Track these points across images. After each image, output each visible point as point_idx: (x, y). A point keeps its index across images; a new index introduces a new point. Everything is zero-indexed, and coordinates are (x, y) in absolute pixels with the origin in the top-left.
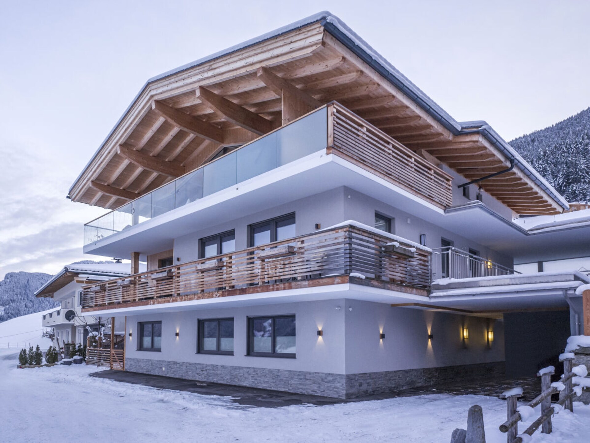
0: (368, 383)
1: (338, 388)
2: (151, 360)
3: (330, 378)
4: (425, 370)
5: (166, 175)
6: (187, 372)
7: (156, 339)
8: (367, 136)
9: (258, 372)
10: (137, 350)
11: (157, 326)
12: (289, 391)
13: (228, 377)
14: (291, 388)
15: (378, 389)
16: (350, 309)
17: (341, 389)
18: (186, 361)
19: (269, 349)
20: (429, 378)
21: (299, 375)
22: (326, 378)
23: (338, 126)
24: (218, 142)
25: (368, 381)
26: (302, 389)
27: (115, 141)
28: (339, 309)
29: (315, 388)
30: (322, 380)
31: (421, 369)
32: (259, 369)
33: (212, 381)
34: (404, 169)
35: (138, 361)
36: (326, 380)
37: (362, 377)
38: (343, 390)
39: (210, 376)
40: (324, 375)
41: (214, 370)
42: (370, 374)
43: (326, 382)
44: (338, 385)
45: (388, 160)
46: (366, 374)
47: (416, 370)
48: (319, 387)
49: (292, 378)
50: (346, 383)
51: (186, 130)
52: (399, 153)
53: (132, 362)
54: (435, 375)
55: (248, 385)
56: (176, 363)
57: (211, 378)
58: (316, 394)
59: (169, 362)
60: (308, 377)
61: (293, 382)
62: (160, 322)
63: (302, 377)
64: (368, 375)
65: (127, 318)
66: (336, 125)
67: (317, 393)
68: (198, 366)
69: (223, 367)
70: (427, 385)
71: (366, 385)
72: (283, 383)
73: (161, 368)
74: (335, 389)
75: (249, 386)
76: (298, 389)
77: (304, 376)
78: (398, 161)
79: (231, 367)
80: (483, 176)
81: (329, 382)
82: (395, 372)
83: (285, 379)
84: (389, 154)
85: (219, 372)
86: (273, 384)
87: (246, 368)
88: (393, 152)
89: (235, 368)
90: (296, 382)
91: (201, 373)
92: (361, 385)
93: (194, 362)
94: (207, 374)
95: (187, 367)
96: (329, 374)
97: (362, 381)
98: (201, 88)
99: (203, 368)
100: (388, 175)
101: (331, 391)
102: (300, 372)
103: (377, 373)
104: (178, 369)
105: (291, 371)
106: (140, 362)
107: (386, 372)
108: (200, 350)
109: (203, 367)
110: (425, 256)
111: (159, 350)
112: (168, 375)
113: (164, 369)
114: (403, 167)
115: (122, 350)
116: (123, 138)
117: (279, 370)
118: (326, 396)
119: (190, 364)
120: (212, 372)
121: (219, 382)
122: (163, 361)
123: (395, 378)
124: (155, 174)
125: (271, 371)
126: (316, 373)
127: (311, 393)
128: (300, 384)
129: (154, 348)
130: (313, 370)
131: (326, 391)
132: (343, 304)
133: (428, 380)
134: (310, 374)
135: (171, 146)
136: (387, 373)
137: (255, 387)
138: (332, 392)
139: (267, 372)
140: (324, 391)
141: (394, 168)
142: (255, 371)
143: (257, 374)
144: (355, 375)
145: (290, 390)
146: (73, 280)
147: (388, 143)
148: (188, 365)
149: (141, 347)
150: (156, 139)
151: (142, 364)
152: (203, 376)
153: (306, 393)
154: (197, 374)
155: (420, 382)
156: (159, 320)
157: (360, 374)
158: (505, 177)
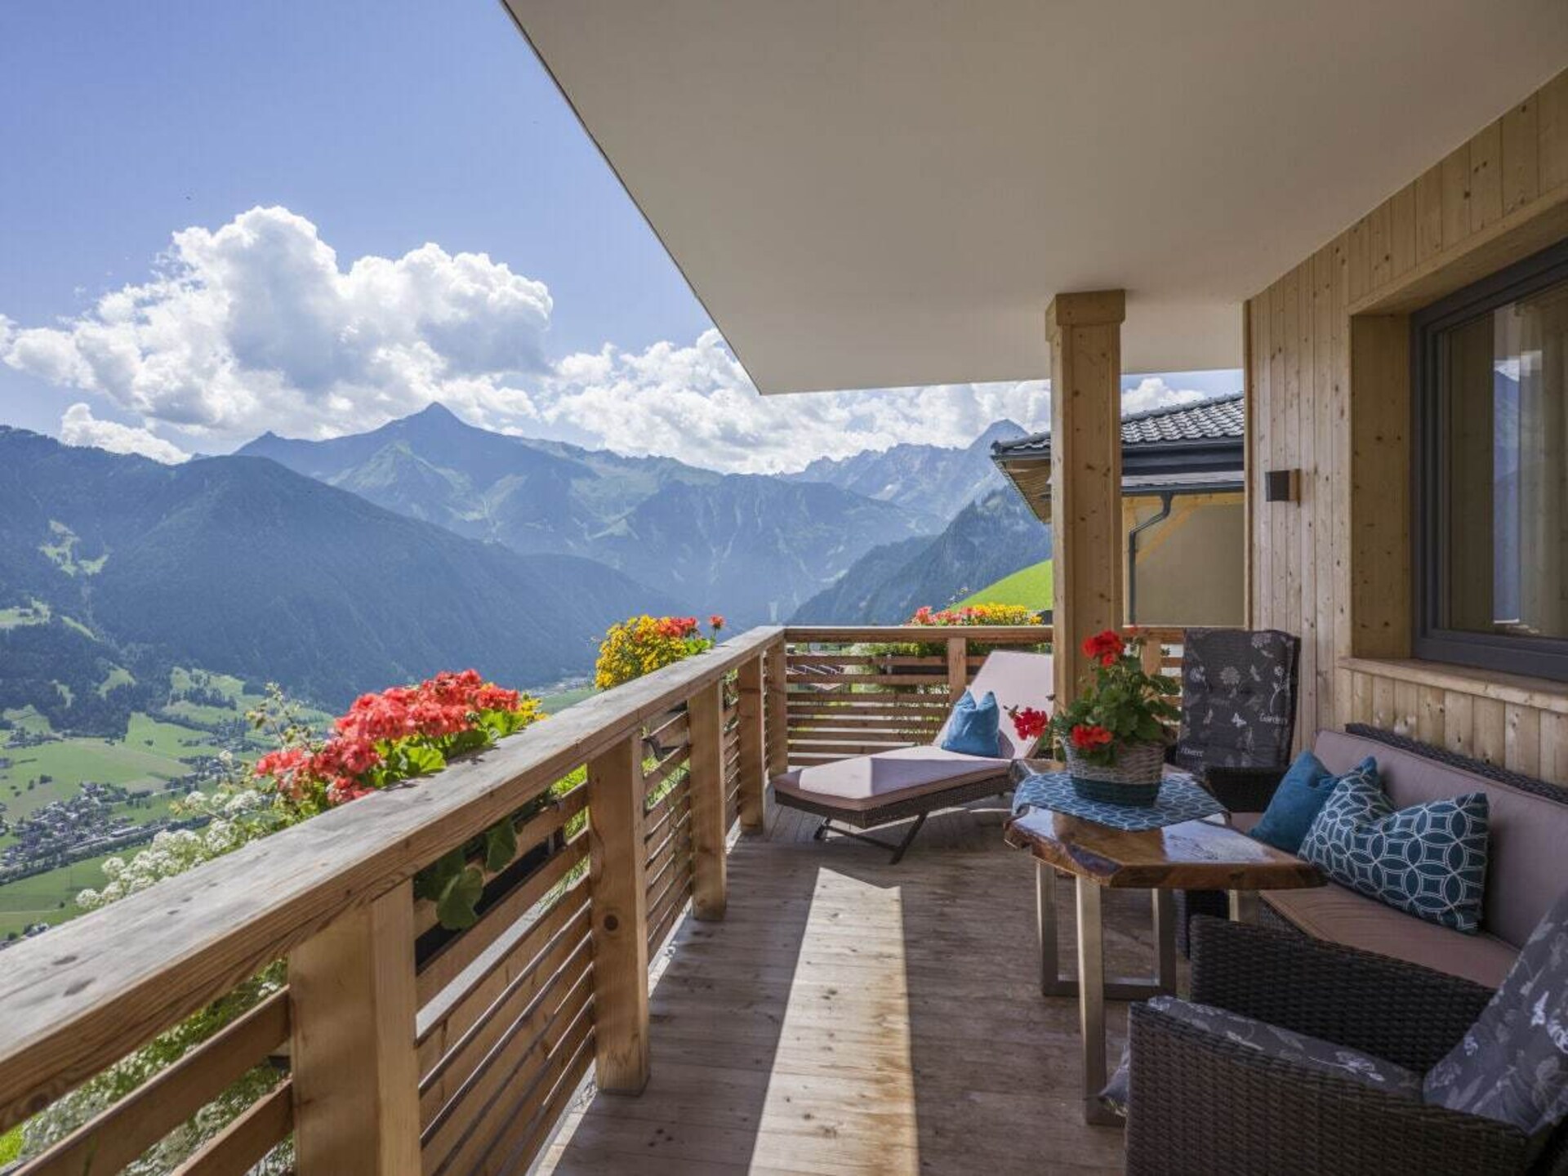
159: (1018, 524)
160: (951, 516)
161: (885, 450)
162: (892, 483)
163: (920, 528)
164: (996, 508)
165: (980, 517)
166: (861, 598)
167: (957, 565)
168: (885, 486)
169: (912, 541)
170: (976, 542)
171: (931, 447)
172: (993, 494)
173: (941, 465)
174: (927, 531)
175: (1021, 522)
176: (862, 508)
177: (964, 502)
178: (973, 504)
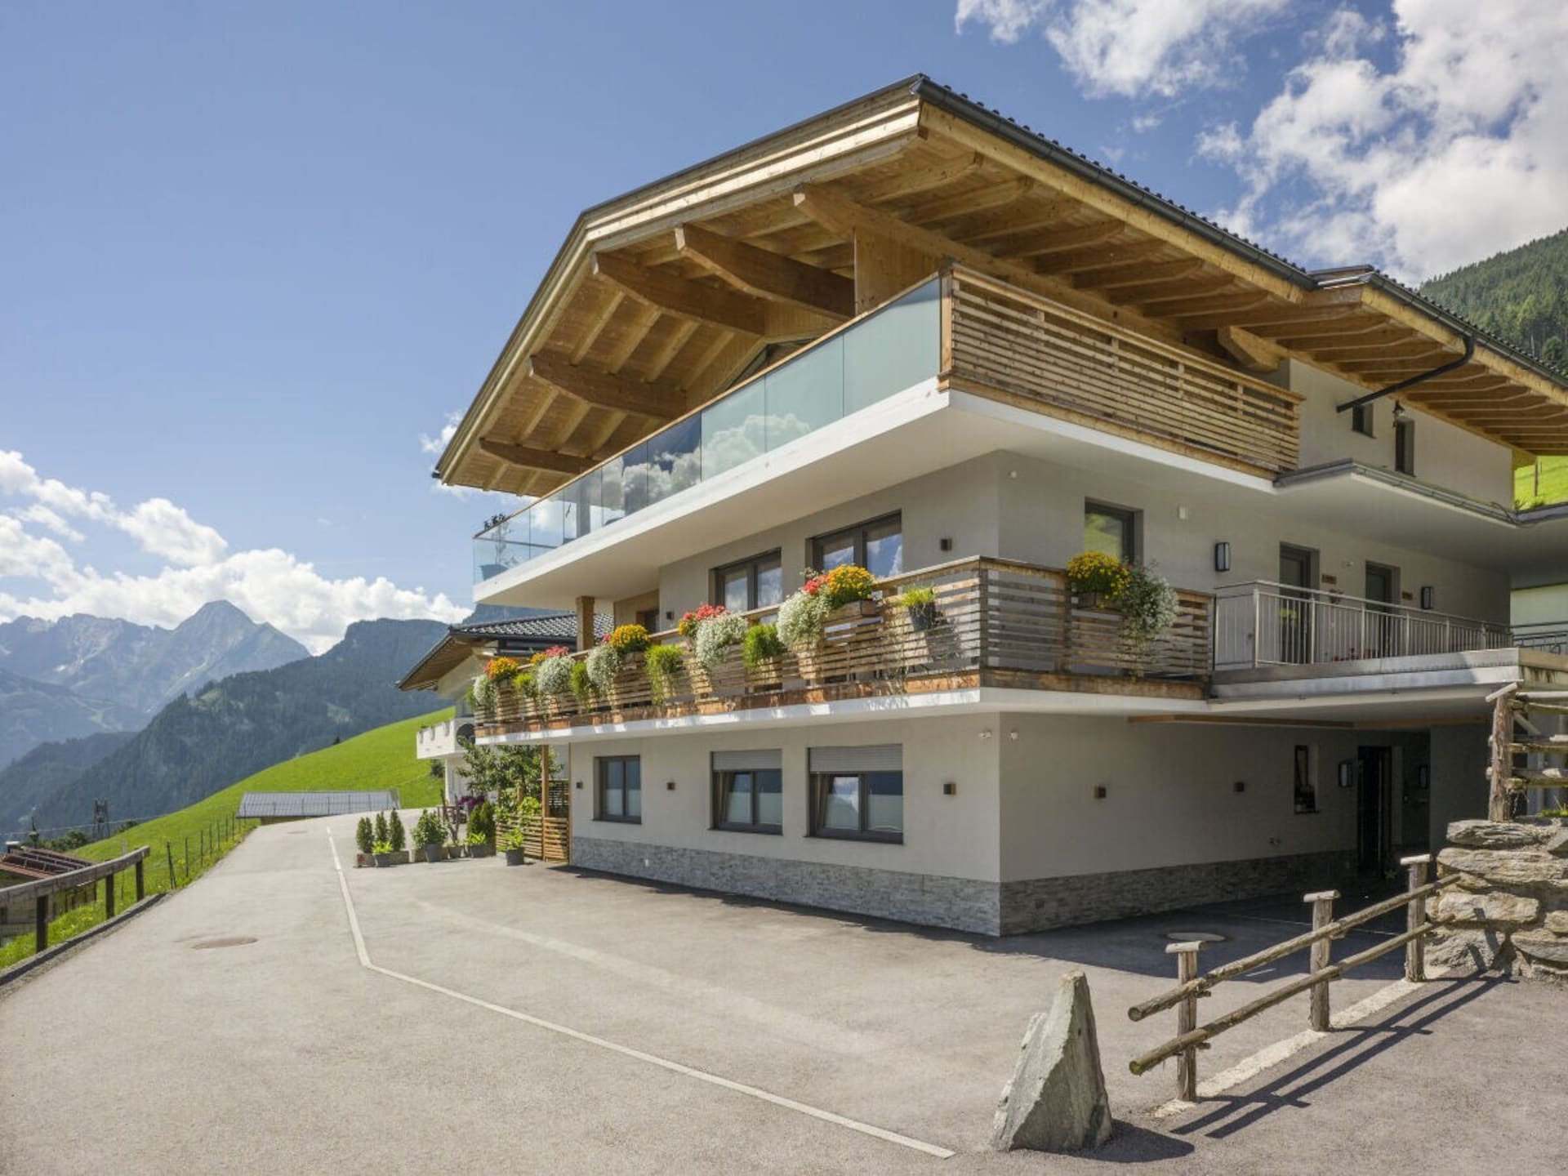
0: (1060, 900)
1: (985, 913)
2: (622, 843)
3: (970, 890)
4: (1219, 867)
5: (642, 416)
6: (692, 870)
7: (632, 794)
8: (1048, 332)
9: (831, 873)
10: (595, 819)
11: (631, 765)
12: (890, 917)
13: (772, 884)
14: (894, 911)
15: (1087, 913)
16: (1014, 736)
17: (990, 913)
18: (690, 847)
19: (854, 823)
20: (1234, 885)
21: (910, 882)
22: (962, 890)
23: (966, 322)
24: (751, 335)
25: (1060, 896)
26: (917, 912)
27: (521, 348)
28: (988, 735)
29: (941, 911)
30: (955, 893)
31: (1211, 864)
32: (833, 866)
33: (742, 892)
34: (1152, 397)
35: (597, 844)
36: (962, 894)
37: (1045, 886)
38: (994, 917)
39: (737, 881)
40: (957, 882)
41: (744, 868)
42: (1067, 879)
43: (963, 899)
44: (985, 906)
45: (1105, 381)
46: (1056, 879)
47: (1194, 867)
48: (949, 909)
49: (896, 889)
50: (1001, 901)
51: (673, 313)
52: (1137, 358)
53: (586, 847)
54: (1251, 876)
55: (810, 902)
56: (670, 850)
57: (739, 884)
58: (942, 925)
59: (657, 847)
60: (928, 885)
61: (898, 896)
62: (637, 758)
63: (916, 886)
64: (1061, 882)
65: (570, 747)
66: (960, 320)
67: (945, 922)
68: (715, 858)
69: (762, 860)
70: (1225, 899)
71: (1055, 904)
72: (878, 897)
73: (642, 860)
74: (979, 915)
75: (815, 904)
76: (909, 912)
77: (921, 883)
78: (1136, 380)
79: (777, 860)
80: (1407, 378)
81: (966, 899)
82: (1135, 872)
83: (883, 890)
84: (1110, 366)
85: (754, 872)
86: (860, 901)
87: (806, 863)
88: (1121, 359)
89: (786, 865)
90: (903, 898)
91: (721, 873)
92: (1040, 904)
93: (707, 849)
94: (732, 877)
95: (692, 858)
96: (969, 881)
97: (1045, 896)
98: (686, 226)
99: (723, 863)
100: (1106, 417)
101: (971, 917)
102: (911, 875)
103: (1084, 877)
104: (675, 863)
105: (893, 873)
106: (601, 845)
107: (1110, 874)
108: (719, 822)
109: (726, 861)
110: (1199, 606)
111: (637, 821)
112: (655, 878)
113: (647, 862)
114: (1150, 393)
115: (564, 820)
116: (538, 340)
117: (871, 870)
118: (961, 928)
119: (698, 853)
120: (741, 870)
121: (755, 894)
122: (645, 846)
123: (1134, 886)
124: (618, 416)
125: (856, 872)
126: (943, 878)
127: (933, 922)
128: (912, 901)
129: (629, 818)
130: (938, 872)
131: (962, 919)
132: (996, 725)
133: (1230, 888)
134: (931, 880)
135: (647, 349)
136: (1112, 877)
137: (825, 906)
138: (973, 920)
139: (848, 874)
140: (958, 919)
141: (1123, 399)
142: (824, 872)
143: (828, 878)
144: (1025, 883)
145: (893, 914)
146: (471, 653)
147: (1108, 340)
148: (693, 854)
149: (602, 815)
150: (613, 335)
151: (605, 852)
152: (724, 880)
153: (924, 923)
154: (713, 875)
155: (1207, 895)
156: (636, 753)
157: (1038, 881)
158: (1460, 377)
159: (242, 722)
160: (153, 709)
161: (55, 620)
162: (64, 663)
163: (108, 723)
164: (214, 703)
165: (192, 712)
166: (23, 812)
167: (164, 769)
168: (57, 665)
169: (100, 740)
170: (188, 741)
171: (125, 623)
172: (210, 686)
173: (138, 646)
174: (120, 727)
175: (246, 721)
176: (19, 693)
177: (171, 693)
178: (184, 696)
